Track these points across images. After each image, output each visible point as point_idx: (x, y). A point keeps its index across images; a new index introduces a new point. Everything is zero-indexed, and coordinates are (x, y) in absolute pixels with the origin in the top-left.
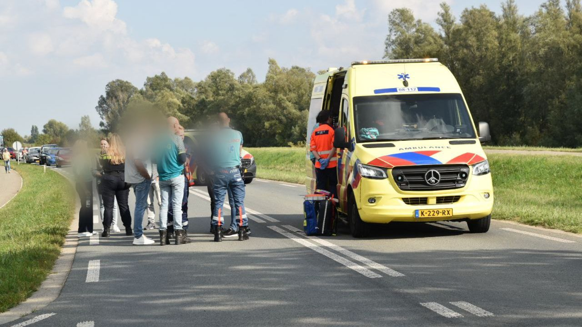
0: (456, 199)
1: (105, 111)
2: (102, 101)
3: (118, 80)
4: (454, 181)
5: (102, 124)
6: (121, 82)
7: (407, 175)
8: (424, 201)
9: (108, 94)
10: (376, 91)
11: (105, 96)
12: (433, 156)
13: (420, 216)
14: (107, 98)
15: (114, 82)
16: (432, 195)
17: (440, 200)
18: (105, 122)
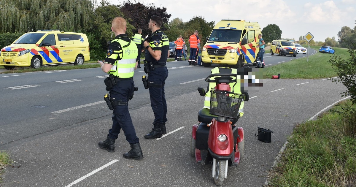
0: (223, 58)
1: (340, 36)
2: (340, 33)
3: (346, 26)
4: (222, 53)
5: (339, 40)
6: (346, 27)
7: (210, 51)
8: (214, 58)
9: (342, 30)
10: (219, 28)
11: (341, 31)
12: (218, 46)
13: (212, 62)
14: (341, 32)
15: (344, 27)
16: (217, 57)
17: (219, 58)
18: (340, 39)
